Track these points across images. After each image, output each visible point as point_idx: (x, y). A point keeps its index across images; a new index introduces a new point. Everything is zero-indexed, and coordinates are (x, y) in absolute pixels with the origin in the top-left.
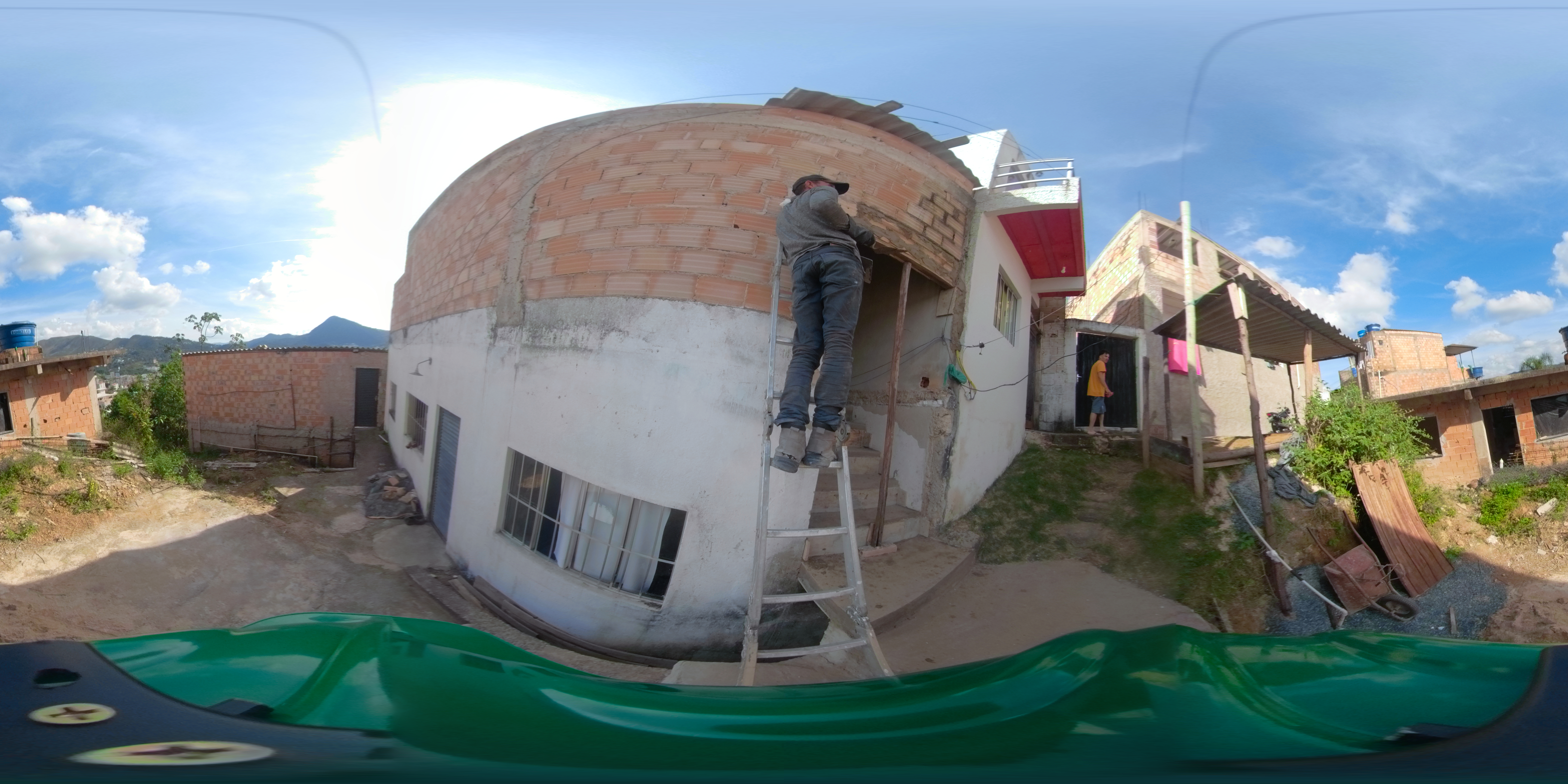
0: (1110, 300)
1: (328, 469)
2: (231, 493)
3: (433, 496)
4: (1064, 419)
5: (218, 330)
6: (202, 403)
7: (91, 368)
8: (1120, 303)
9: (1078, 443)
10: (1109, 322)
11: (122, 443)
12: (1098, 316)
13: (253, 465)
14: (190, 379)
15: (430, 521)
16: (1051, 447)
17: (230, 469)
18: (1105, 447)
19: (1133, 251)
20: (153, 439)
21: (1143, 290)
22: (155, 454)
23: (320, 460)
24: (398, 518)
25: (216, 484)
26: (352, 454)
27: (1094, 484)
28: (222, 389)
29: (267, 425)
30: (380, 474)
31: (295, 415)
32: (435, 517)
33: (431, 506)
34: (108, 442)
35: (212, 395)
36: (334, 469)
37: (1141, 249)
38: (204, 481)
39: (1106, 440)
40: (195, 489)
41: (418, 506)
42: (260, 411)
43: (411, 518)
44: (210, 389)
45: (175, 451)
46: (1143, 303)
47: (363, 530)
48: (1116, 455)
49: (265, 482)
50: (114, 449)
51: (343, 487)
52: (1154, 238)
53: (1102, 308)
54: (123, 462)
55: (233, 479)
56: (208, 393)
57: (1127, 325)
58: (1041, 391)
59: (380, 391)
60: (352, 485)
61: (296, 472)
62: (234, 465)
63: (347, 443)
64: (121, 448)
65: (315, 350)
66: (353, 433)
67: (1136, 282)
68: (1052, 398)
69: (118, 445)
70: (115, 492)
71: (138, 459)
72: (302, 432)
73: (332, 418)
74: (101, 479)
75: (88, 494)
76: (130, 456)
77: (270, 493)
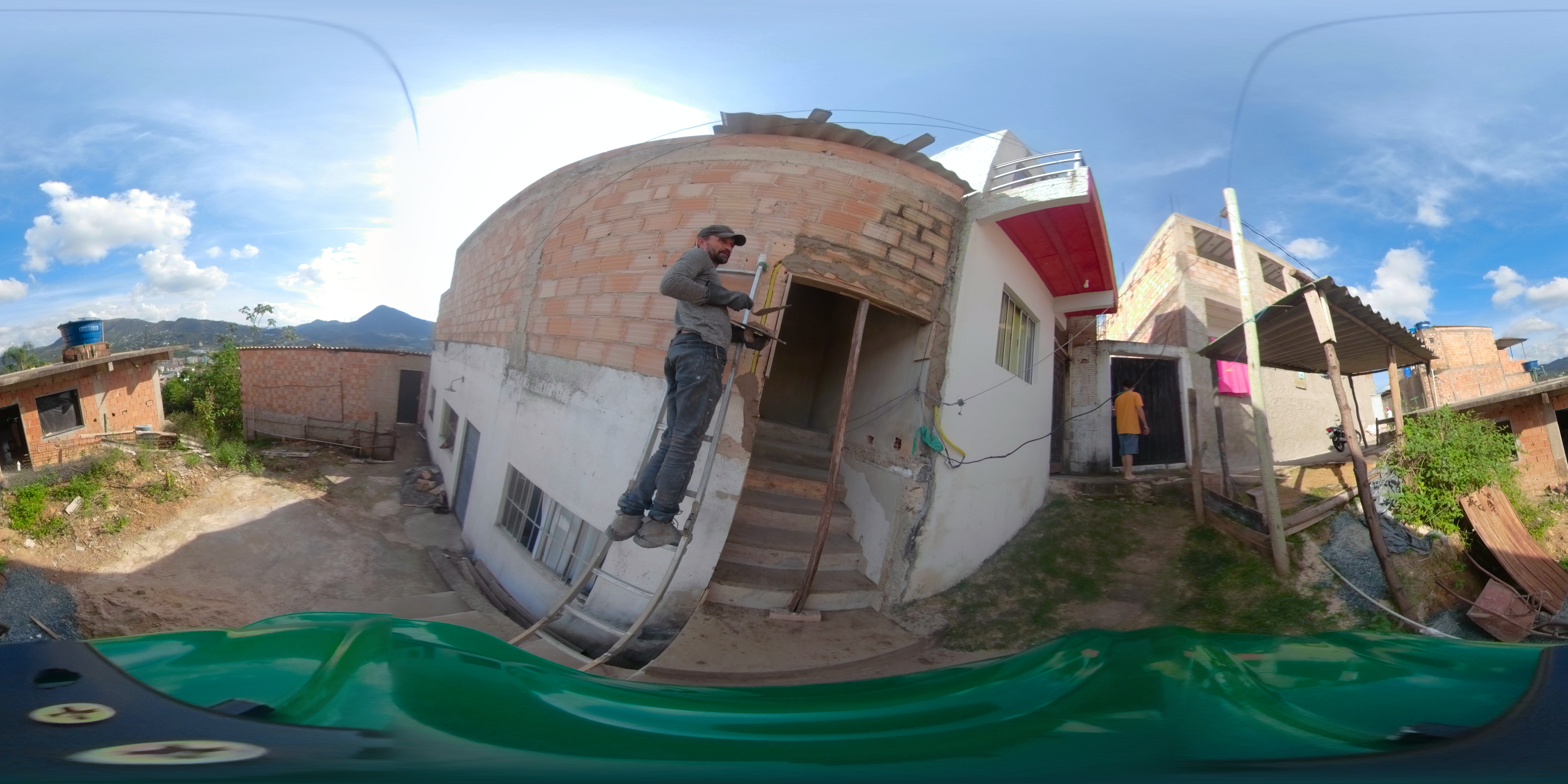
1: (370, 460)
2: (288, 480)
3: (457, 490)
5: (270, 319)
6: (257, 395)
7: (155, 362)
11: (189, 434)
13: (305, 454)
14: (246, 372)
17: (284, 458)
20: (216, 430)
22: (218, 444)
23: (364, 451)
24: (427, 507)
25: (274, 471)
26: (394, 447)
28: (276, 382)
29: (317, 417)
30: (416, 468)
31: (343, 409)
32: (457, 508)
33: (455, 499)
34: (175, 434)
35: (266, 387)
36: (378, 461)
38: (264, 468)
40: (256, 476)
41: (445, 498)
42: (311, 404)
43: (438, 507)
44: (265, 381)
45: (237, 440)
47: (399, 515)
49: (317, 471)
50: (182, 441)
51: (383, 478)
54: (190, 452)
55: (289, 467)
56: (263, 385)
59: (423, 392)
60: (392, 476)
61: (343, 463)
62: (288, 453)
63: (389, 437)
64: (187, 439)
66: (394, 428)
69: (185, 436)
70: (189, 481)
71: (203, 448)
72: (349, 425)
73: (376, 413)
74: (175, 469)
75: (167, 485)
76: (195, 446)
77: (322, 481)
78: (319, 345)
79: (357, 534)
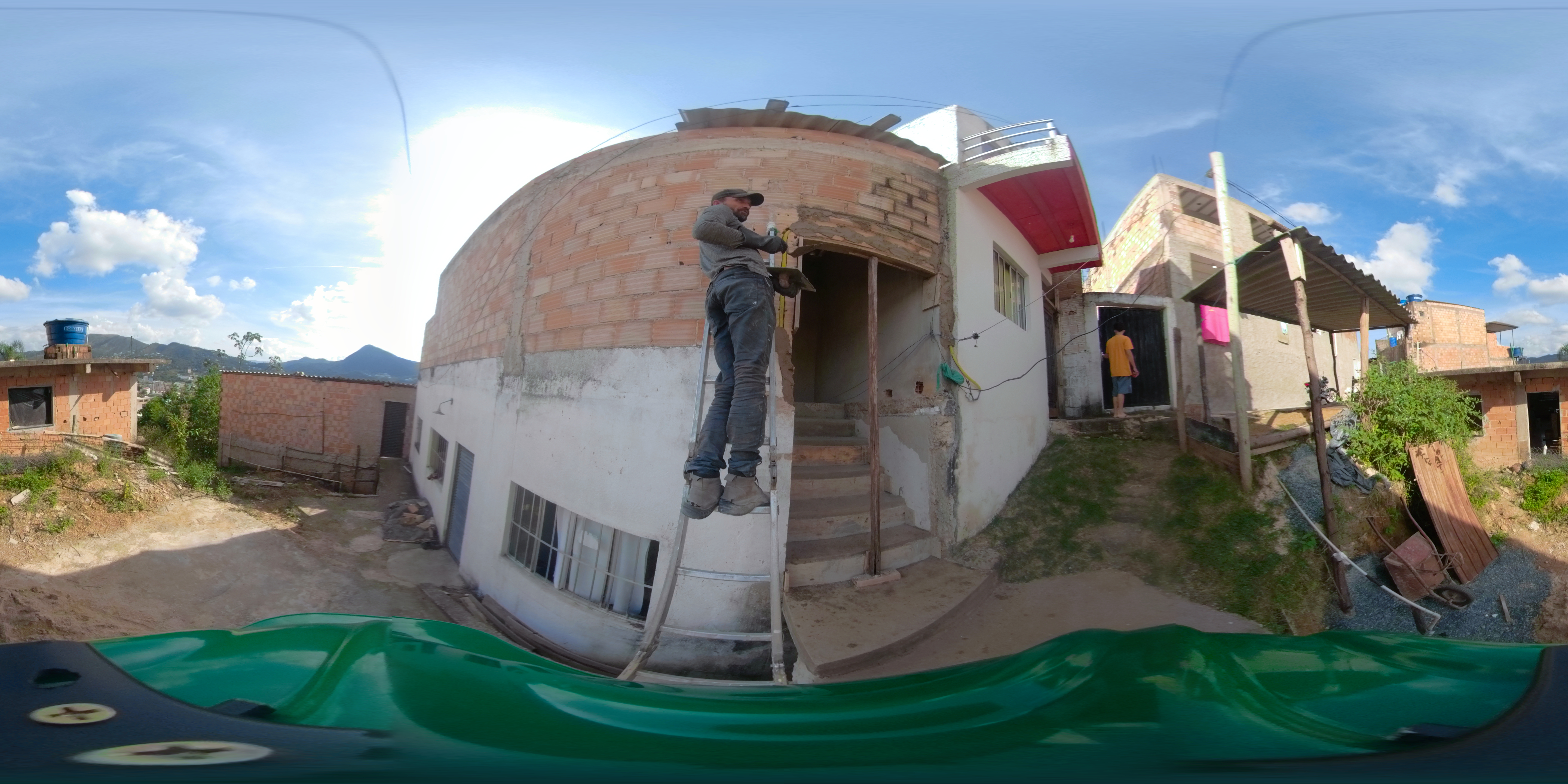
0: (1131, 269)
1: (349, 494)
2: (257, 508)
3: (449, 523)
4: (1091, 403)
5: (258, 351)
6: (235, 420)
7: (135, 373)
8: (1142, 272)
9: (1107, 429)
10: (1133, 293)
11: (157, 449)
12: (1120, 288)
13: (280, 484)
14: (227, 394)
15: (445, 546)
16: (1079, 435)
17: (257, 486)
18: (1136, 431)
19: (1154, 219)
20: (187, 449)
21: (1167, 256)
22: (187, 463)
23: (343, 486)
24: (415, 543)
25: (242, 498)
26: (376, 483)
27: (1128, 475)
28: (256, 409)
29: (296, 448)
30: (401, 502)
31: (323, 440)
32: (451, 543)
33: (447, 533)
34: (144, 447)
35: (246, 414)
36: (357, 495)
37: (1162, 213)
38: (231, 494)
39: (1138, 423)
40: (222, 500)
41: (436, 532)
42: (291, 434)
43: (428, 543)
44: (245, 407)
45: (208, 463)
46: (1169, 270)
47: (379, 551)
48: (1150, 438)
49: (290, 501)
50: (149, 455)
51: (364, 512)
52: (1177, 202)
53: (1123, 279)
54: (156, 468)
55: (259, 495)
56: (243, 411)
57: (1152, 294)
58: (1064, 374)
59: (408, 425)
60: (374, 510)
61: (320, 495)
62: (261, 482)
63: (372, 472)
64: (156, 454)
65: (348, 381)
66: (378, 462)
67: (1159, 248)
68: (1077, 380)
69: (153, 451)
70: (147, 496)
71: (171, 466)
72: (329, 458)
73: (359, 446)
74: (135, 481)
75: (123, 495)
76: (163, 463)
77: (294, 511)
78: (303, 373)
79: (327, 571)
